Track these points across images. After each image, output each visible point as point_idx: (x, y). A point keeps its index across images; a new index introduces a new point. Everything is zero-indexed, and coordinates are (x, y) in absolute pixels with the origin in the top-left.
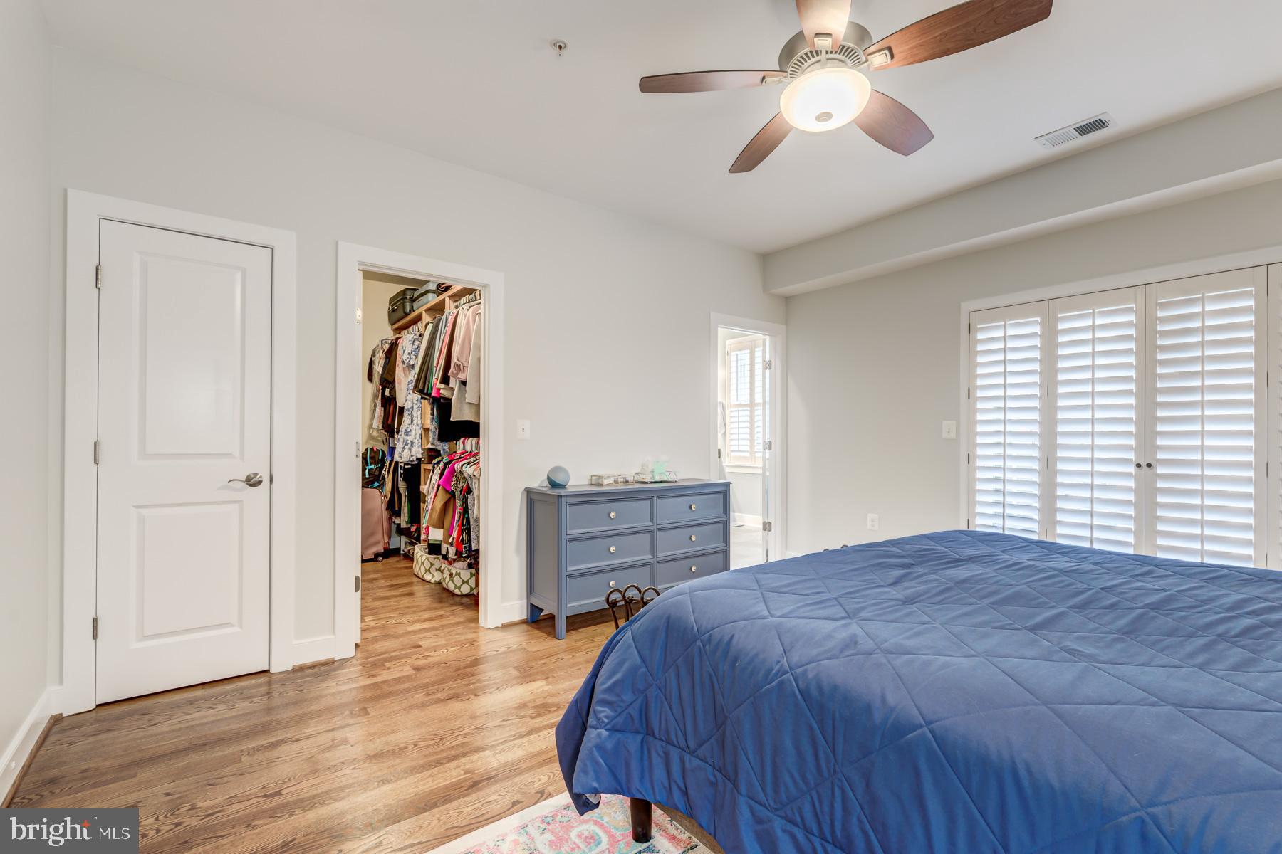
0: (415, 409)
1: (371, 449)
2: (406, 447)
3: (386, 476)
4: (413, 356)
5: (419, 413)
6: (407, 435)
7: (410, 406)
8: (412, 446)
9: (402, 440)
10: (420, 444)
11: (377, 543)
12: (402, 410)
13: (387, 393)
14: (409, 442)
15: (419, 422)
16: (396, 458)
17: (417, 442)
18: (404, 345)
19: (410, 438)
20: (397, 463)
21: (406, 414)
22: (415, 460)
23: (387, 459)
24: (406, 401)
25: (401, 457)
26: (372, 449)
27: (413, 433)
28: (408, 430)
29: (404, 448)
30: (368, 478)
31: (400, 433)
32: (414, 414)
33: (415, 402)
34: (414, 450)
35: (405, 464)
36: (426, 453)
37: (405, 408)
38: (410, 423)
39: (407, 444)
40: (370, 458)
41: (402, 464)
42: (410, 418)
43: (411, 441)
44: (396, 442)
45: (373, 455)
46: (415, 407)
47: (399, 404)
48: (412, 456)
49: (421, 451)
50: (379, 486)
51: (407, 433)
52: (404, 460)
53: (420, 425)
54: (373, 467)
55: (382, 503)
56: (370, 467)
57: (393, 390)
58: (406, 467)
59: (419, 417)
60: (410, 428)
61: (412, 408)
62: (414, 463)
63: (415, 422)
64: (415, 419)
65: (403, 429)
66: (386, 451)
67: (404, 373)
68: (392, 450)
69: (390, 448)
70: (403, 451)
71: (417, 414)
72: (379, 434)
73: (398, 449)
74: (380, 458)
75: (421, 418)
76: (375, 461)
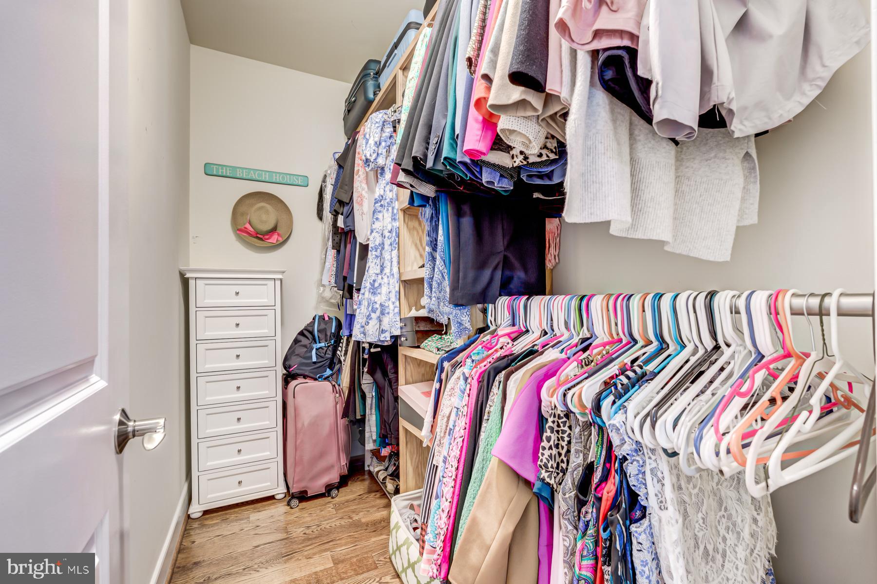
0: (387, 247)
1: (320, 317)
2: (373, 315)
3: (342, 359)
4: (382, 150)
5: (395, 253)
6: (374, 293)
7: (378, 241)
8: (382, 313)
9: (365, 303)
10: (397, 310)
11: (329, 469)
12: (365, 248)
13: (340, 223)
14: (378, 306)
15: (395, 270)
16: (357, 335)
17: (392, 307)
18: (367, 130)
19: (379, 299)
20: (358, 343)
21: (371, 255)
22: (388, 339)
23: (344, 332)
24: (372, 232)
25: (365, 335)
26: (322, 318)
27: (384, 290)
28: (376, 285)
29: (369, 317)
30: (315, 363)
31: (362, 291)
32: (387, 256)
33: (387, 234)
34: (386, 320)
35: (371, 344)
36: (409, 328)
37: (370, 246)
38: (378, 271)
39: (374, 311)
40: (318, 331)
41: (367, 346)
42: (378, 262)
43: (381, 305)
44: (355, 307)
45: (323, 326)
46: (387, 242)
47: (361, 239)
48: (383, 331)
49: (399, 325)
50: (332, 375)
51: (374, 291)
52: (369, 340)
53: (396, 276)
54: (323, 345)
55: (337, 403)
56: (319, 345)
57: (350, 215)
58: (372, 350)
59: (395, 260)
60: (379, 281)
61: (382, 244)
62: (386, 344)
63: (387, 271)
64: (387, 264)
65: (366, 284)
66: (343, 320)
67: (367, 183)
68: (351, 317)
69: (347, 315)
70: (367, 323)
71: (390, 255)
72: (333, 294)
73: (359, 320)
74: (333, 331)
75: (399, 263)
76: (326, 335)
